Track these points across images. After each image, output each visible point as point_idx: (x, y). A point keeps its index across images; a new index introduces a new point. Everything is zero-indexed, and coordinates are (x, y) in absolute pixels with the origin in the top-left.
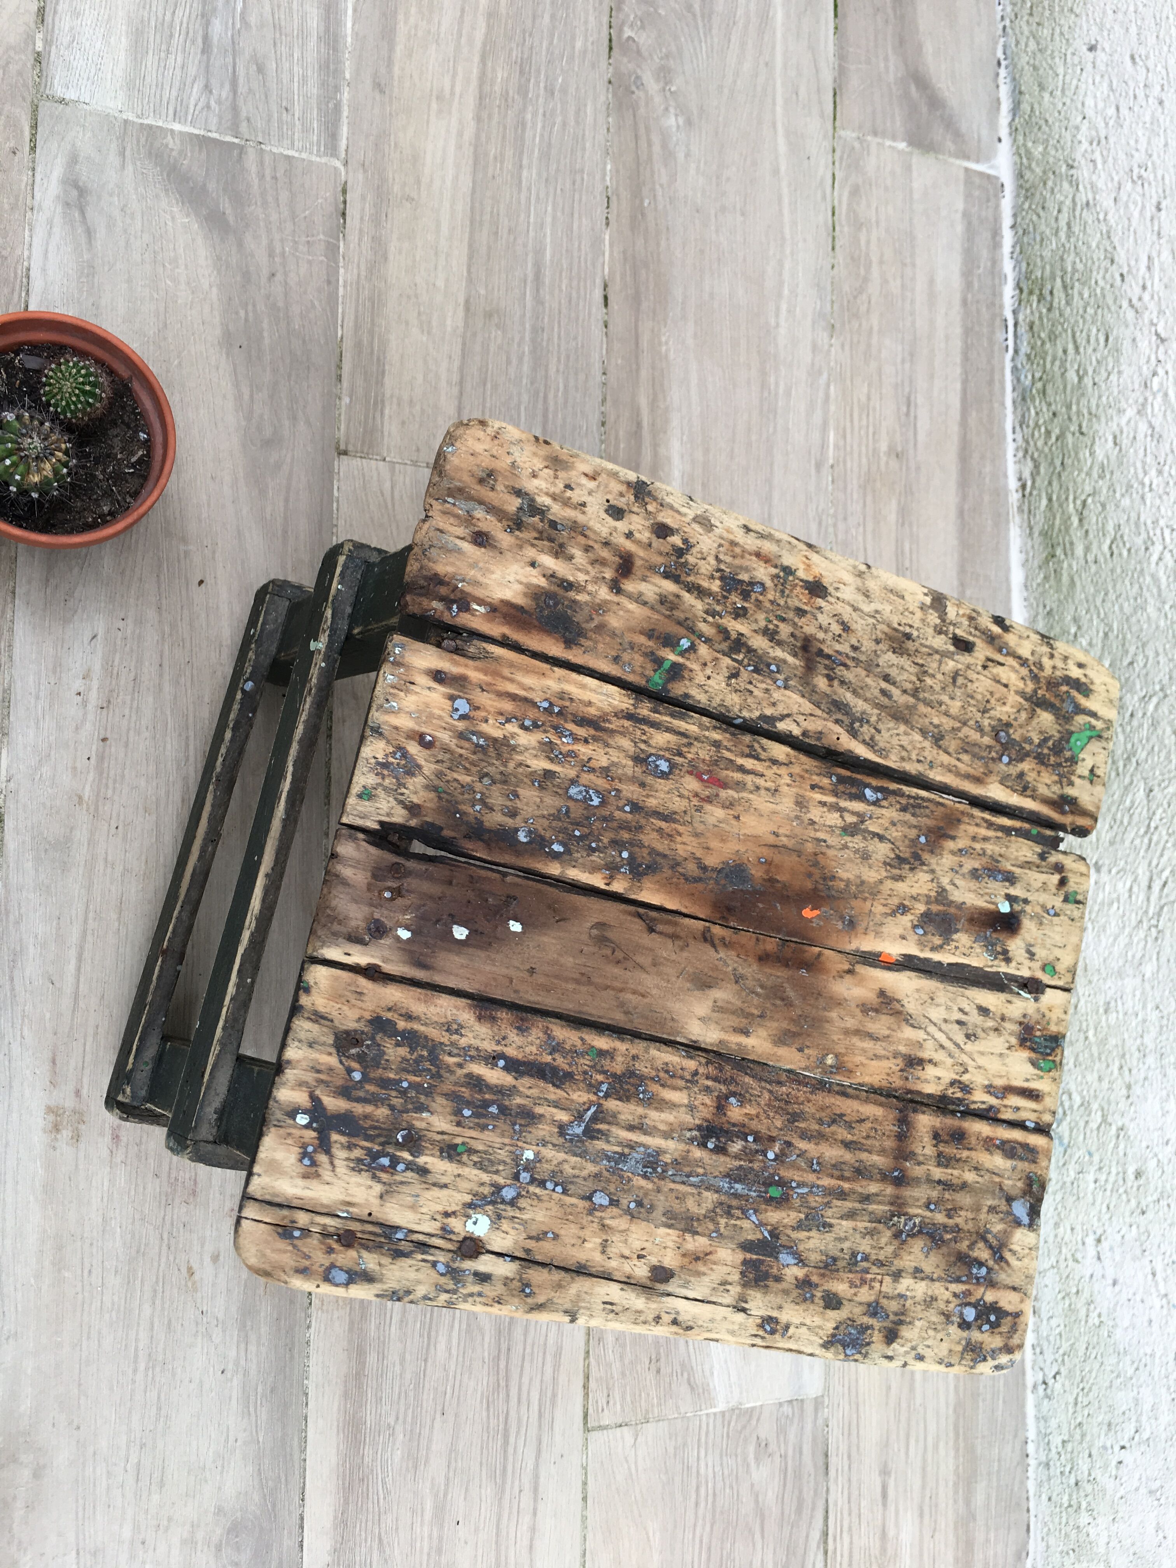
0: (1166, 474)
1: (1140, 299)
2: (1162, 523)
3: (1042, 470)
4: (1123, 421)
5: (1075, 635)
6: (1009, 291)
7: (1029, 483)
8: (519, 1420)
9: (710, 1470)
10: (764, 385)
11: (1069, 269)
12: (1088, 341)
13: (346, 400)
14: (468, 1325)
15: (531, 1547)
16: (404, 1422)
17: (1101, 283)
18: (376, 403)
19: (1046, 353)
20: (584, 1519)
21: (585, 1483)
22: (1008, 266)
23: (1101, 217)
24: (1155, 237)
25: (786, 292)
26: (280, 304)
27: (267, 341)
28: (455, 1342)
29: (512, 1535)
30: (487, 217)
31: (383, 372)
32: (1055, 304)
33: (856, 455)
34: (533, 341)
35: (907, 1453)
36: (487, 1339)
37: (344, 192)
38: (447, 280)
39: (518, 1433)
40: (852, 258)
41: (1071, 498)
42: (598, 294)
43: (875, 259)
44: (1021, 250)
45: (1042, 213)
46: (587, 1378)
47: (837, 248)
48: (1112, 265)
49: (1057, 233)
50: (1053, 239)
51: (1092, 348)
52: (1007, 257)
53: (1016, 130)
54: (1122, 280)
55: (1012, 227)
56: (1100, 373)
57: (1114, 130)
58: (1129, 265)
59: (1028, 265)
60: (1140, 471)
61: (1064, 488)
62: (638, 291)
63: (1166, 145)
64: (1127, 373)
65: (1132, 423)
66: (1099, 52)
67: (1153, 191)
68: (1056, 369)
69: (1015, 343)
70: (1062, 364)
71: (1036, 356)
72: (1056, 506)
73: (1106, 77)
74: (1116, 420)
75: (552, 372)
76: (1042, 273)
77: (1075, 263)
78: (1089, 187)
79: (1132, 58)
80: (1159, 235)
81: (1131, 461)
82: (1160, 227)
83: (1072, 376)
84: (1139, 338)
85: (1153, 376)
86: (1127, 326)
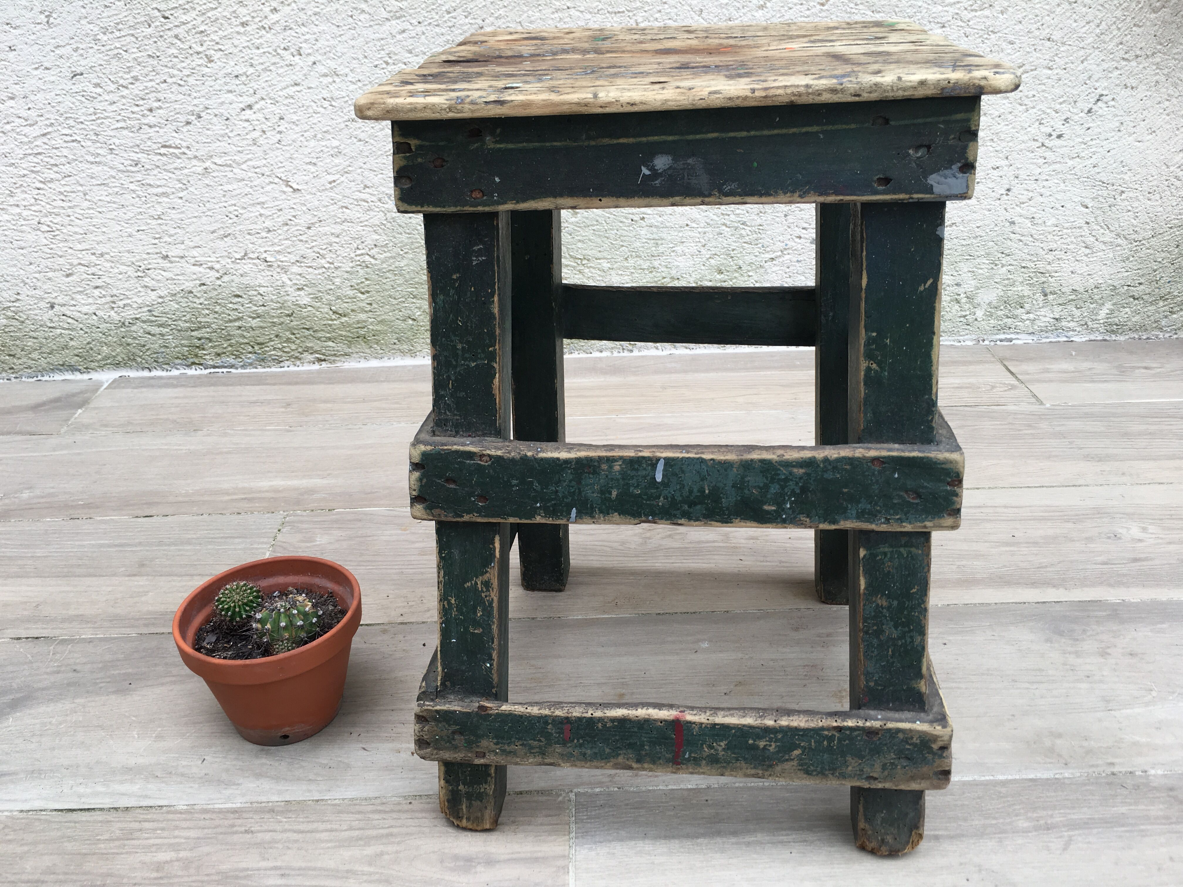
0: (325, 252)
2: (353, 255)
3: (310, 345)
4: (289, 282)
5: (414, 320)
6: (192, 372)
7: (317, 356)
10: (230, 453)
11: (188, 325)
12: (237, 309)
15: (1017, 507)
17: (202, 300)
19: (237, 341)
22: (175, 372)
23: (160, 300)
24: (183, 260)
25: (166, 447)
26: (100, 665)
27: (130, 670)
29: (1013, 515)
30: (66, 570)
32: (207, 335)
33: (285, 419)
34: (169, 545)
37: (19, 639)
38: (108, 586)
40: (151, 425)
41: (330, 322)
42: (142, 520)
43: (155, 417)
44: (167, 363)
45: (147, 348)
47: (141, 431)
48: (192, 292)
49: (162, 335)
50: (166, 338)
51: (241, 307)
52: (169, 373)
53: (87, 368)
54: (204, 284)
55: (150, 371)
56: (257, 301)
57: (109, 290)
58: (195, 280)
59: (176, 358)
60: (321, 271)
61: (323, 328)
62: (146, 504)
63: (128, 252)
64: (260, 281)
65: (291, 276)
66: (56, 301)
67: (154, 261)
68: (249, 335)
69: (225, 367)
70: (246, 330)
71: (238, 351)
72: (333, 334)
73: (74, 296)
74: (287, 289)
75: (194, 536)
76: (185, 346)
77: (185, 321)
78: (140, 310)
79: (68, 276)
80: (182, 257)
81: (314, 277)
82: (177, 257)
83: (254, 323)
84: (241, 272)
85: (266, 261)
86: (233, 281)
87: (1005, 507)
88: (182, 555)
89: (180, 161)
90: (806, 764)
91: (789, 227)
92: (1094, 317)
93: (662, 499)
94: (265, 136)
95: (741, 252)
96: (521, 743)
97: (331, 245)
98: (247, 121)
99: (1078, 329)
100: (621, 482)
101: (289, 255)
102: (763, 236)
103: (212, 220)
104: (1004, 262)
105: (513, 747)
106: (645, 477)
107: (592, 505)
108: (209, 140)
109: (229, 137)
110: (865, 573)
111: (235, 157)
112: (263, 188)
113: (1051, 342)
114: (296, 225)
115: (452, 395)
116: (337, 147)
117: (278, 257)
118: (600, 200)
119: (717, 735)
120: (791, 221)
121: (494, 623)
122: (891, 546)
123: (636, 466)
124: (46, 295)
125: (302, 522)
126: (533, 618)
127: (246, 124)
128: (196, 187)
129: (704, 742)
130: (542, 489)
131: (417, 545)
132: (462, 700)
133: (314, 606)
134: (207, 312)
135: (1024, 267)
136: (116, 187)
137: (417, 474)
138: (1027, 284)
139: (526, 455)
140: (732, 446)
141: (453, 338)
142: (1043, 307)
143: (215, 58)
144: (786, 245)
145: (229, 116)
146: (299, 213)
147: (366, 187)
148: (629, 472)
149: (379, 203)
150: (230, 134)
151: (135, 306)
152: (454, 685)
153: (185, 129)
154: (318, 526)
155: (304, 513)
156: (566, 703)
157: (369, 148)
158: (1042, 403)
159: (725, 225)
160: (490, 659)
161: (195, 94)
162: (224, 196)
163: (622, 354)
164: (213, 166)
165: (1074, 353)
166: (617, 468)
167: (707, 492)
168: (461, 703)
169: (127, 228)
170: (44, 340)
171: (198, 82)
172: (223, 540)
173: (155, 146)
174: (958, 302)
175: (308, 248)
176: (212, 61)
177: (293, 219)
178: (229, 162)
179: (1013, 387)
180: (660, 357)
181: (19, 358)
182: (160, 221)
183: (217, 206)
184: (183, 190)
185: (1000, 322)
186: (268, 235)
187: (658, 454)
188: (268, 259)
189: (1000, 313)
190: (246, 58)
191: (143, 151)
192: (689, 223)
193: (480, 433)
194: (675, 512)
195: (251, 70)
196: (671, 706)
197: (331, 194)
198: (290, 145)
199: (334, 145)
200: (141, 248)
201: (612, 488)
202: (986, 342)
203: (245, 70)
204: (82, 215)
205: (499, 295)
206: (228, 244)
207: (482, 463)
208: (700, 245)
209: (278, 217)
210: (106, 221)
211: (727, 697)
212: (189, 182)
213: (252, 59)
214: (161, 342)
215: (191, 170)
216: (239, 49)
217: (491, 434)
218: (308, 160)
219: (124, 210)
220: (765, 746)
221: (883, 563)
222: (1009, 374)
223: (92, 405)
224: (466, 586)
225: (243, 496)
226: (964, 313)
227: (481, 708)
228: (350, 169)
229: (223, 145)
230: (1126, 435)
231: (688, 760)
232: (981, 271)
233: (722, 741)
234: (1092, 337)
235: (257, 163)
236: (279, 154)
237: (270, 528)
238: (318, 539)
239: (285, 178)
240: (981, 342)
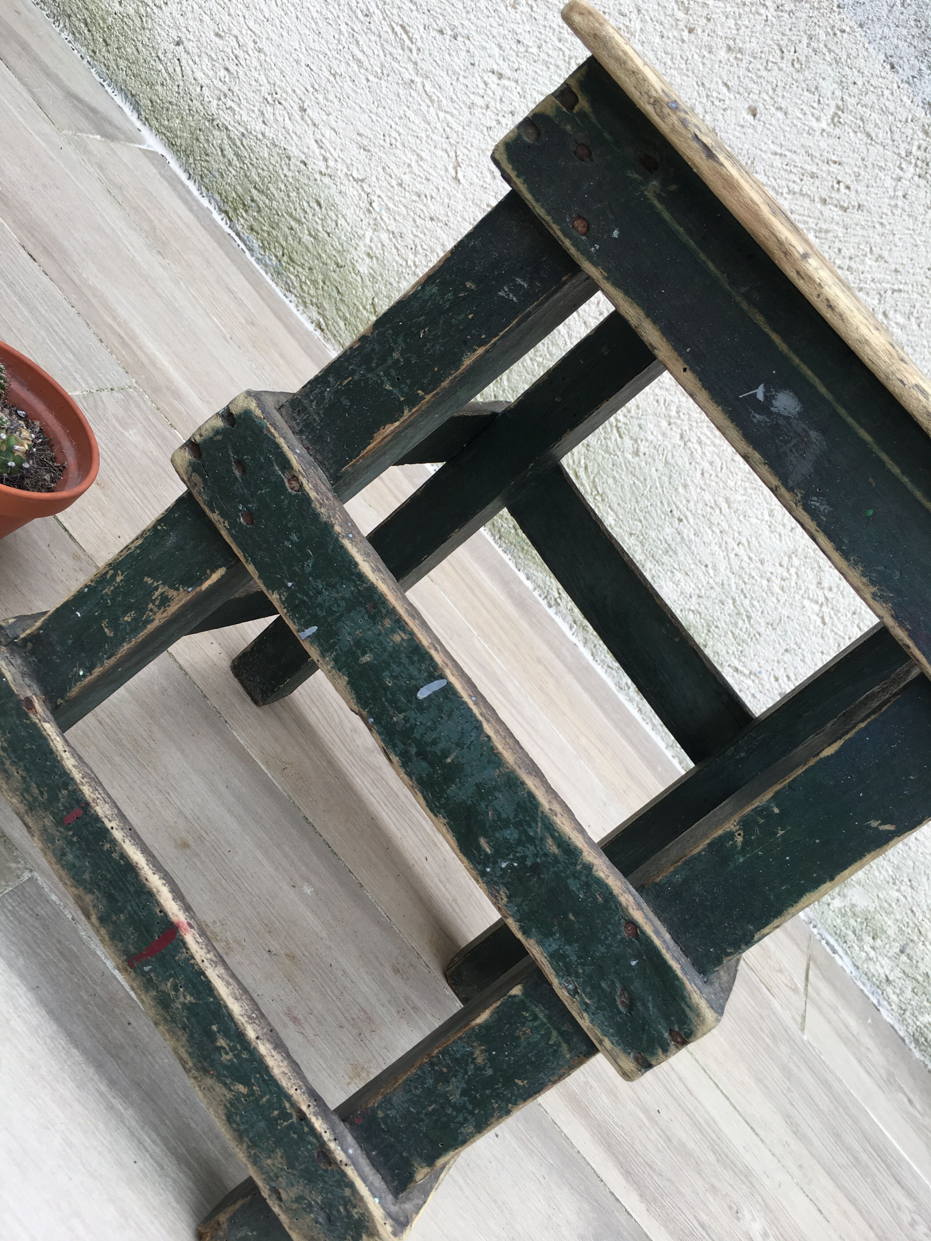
0: (421, 251)
3: (326, 306)
4: (367, 240)
6: (217, 217)
7: (321, 320)
10: (160, 296)
11: (257, 179)
12: (306, 212)
17: (289, 174)
19: (277, 236)
22: (205, 202)
23: (260, 136)
24: (313, 128)
25: (120, 235)
32: (261, 204)
33: (235, 329)
40: (133, 209)
41: (361, 308)
42: (24, 253)
43: (143, 207)
44: (207, 189)
45: (207, 158)
47: (121, 203)
48: (290, 160)
49: (230, 163)
50: (230, 169)
51: (311, 215)
52: (199, 197)
53: (146, 119)
54: (305, 164)
55: (189, 178)
56: (328, 225)
57: (233, 83)
59: (220, 194)
60: (401, 261)
61: (350, 304)
62: (44, 247)
63: (282, 72)
64: (349, 213)
65: (375, 239)
66: (186, 43)
67: (292, 102)
68: (292, 242)
69: (245, 244)
70: (294, 237)
71: (269, 244)
72: (352, 319)
73: (203, 55)
74: (361, 244)
75: (44, 312)
76: (236, 192)
77: (259, 174)
78: (236, 125)
79: (217, 35)
80: (315, 125)
81: (390, 260)
82: (311, 120)
83: (306, 238)
84: (343, 189)
85: (371, 204)
86: (329, 188)
87: (680, 1079)
88: (13, 311)
89: (401, 52)
90: (237, 1108)
91: (778, 662)
92: (916, 1013)
93: (402, 716)
94: (484, 111)
95: (720, 636)
96: (24, 774)
97: (432, 252)
98: (486, 84)
99: (894, 1007)
100: (385, 656)
101: (392, 221)
102: (752, 644)
103: (370, 124)
104: (902, 888)
105: (13, 769)
106: (411, 677)
107: (335, 644)
108: (440, 63)
109: (458, 79)
110: (497, 1012)
111: (444, 100)
112: (435, 147)
113: (862, 991)
114: (425, 205)
115: (336, 392)
117: (383, 212)
118: (685, 370)
119: (194, 986)
120: (786, 659)
121: (130, 641)
122: (549, 1018)
123: (415, 658)
124: (184, 30)
125: (138, 406)
126: (205, 696)
127: (482, 85)
128: (389, 86)
129: (175, 976)
130: (310, 574)
132: (23, 675)
133: (29, 454)
134: (283, 187)
135: (912, 911)
136: (332, 13)
137: (220, 423)
138: (899, 927)
139: (333, 526)
140: (521, 748)
141: (400, 340)
142: (889, 958)
143: (520, 8)
144: (760, 672)
145: (477, 63)
146: (438, 199)
148: (403, 655)
150: (461, 78)
151: (237, 117)
152: (33, 652)
153: (434, 33)
154: (145, 423)
155: (149, 403)
156: (104, 789)
158: (803, 1030)
159: (734, 601)
160: (89, 670)
161: (472, 17)
162: (400, 118)
163: (540, 599)
164: (419, 86)
165: (869, 1021)
166: (397, 638)
167: (449, 760)
168: (18, 676)
169: (302, 53)
170: (142, 61)
171: (485, 11)
172: (60, 341)
173: (396, 19)
175: (412, 233)
176: (515, 8)
177: (429, 198)
178: (434, 97)
179: (795, 990)
180: (564, 636)
181: (108, 51)
182: (331, 78)
183: (386, 119)
184: (376, 76)
185: (843, 929)
186: (396, 187)
187: (448, 672)
188: (373, 204)
189: (852, 922)
190: (543, 37)
191: (383, 12)
192: (710, 566)
193: (319, 457)
194: (399, 743)
195: (535, 50)
196: (187, 908)
200: (294, 80)
201: (371, 650)
202: (815, 931)
203: (530, 44)
204: (283, 3)
205: (487, 351)
206: (360, 158)
207: (287, 484)
208: (697, 592)
209: (420, 183)
210: (294, 29)
211: (267, 955)
212: (388, 75)
213: (545, 42)
214: (223, 167)
215: (400, 69)
216: (546, 23)
217: (328, 470)
219: (316, 37)
220: (222, 1047)
221: (523, 1024)
222: (804, 975)
223: (112, 145)
224: (146, 579)
225: (123, 335)
227: (29, 701)
229: (445, 80)
230: (838, 1137)
231: (144, 974)
232: (877, 873)
233: (191, 994)
234: (897, 1026)
235: (454, 124)
236: (478, 137)
237: (107, 379)
238: (131, 432)
239: (460, 160)
240: (811, 926)
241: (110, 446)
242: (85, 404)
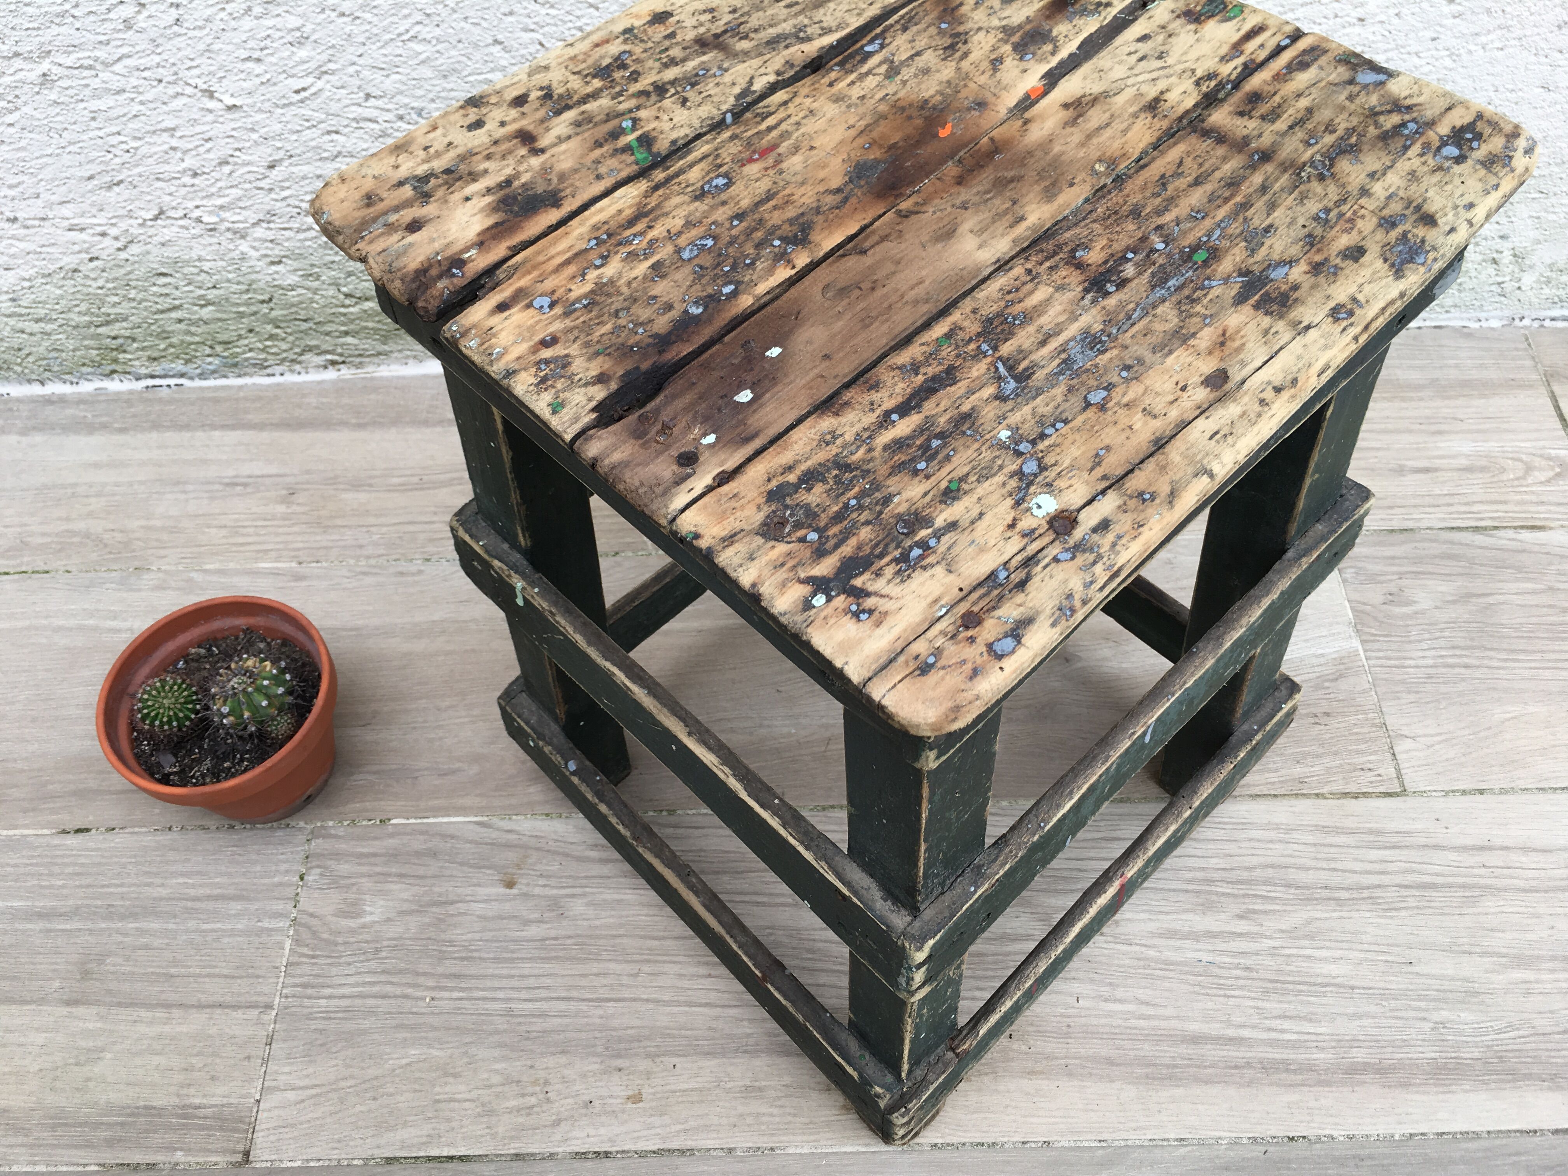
1: (116, 238)
3: (314, 343)
4: (254, 254)
6: (114, 385)
7: (329, 357)
8: (1406, 871)
9: (1428, 653)
11: (87, 318)
12: (167, 295)
13: (179, 1156)
14: (1305, 937)
15: (1544, 851)
16: (1427, 1010)
17: (100, 283)
18: (185, 1116)
19: (182, 342)
20: (1503, 791)
21: (1464, 792)
22: (86, 387)
23: (27, 284)
24: (47, 224)
25: (92, 622)
28: (1325, 953)
29: (1535, 874)
31: (146, 1107)
32: (127, 333)
33: (290, 538)
34: (123, 917)
35: (1378, 449)
36: (1318, 915)
38: (38, 1030)
39: (1418, 872)
40: (60, 551)
41: (342, 310)
42: (72, 841)
43: (64, 526)
44: (66, 374)
45: (26, 351)
46: (1346, 795)
47: (46, 568)
48: (80, 271)
49: (47, 333)
50: (54, 337)
51: (173, 291)
52: (76, 389)
54: (97, 259)
55: (42, 383)
56: (202, 282)
58: (80, 252)
59: (84, 365)
61: (332, 318)
62: (75, 793)
64: (200, 252)
65: (256, 244)
68: (200, 330)
69: (173, 376)
70: (194, 323)
71: (187, 354)
72: (352, 327)
74: (253, 262)
75: (163, 892)
76: (92, 349)
77: (80, 313)
80: (43, 219)
82: (35, 219)
83: (207, 312)
84: (159, 238)
85: (202, 222)
86: (148, 253)
88: (146, 947)
94: (143, 11)
101: (243, 212)
103: (82, 158)
108: (35, 25)
109: (74, 17)
111: (97, 53)
112: (165, 104)
114: (245, 164)
116: (298, 29)
117: (224, 215)
125: (337, 855)
128: (35, 105)
131: (534, 931)
146: (247, 144)
147: (368, 96)
149: (400, 124)
150: (75, 13)
154: (364, 869)
157: (364, 28)
162: (93, 119)
164: (57, 69)
172: (209, 905)
174: (1495, 261)
175: (277, 201)
177: (237, 153)
178: (86, 62)
183: (84, 137)
185: (1559, 292)
186: (196, 181)
188: (205, 219)
189: (1564, 278)
197: (302, 111)
198: (201, 28)
199: (290, 26)
202: (1526, 322)
206: (124, 197)
209: (208, 151)
215: (17, 77)
218: (244, 54)
222: (1557, 421)
226: (1500, 279)
228: (332, 66)
229: (66, 33)
235: (142, 61)
236: (182, 45)
237: (287, 871)
238: (368, 909)
239: (205, 87)
240: (1517, 322)
241: (373, 965)
242: (305, 950)
